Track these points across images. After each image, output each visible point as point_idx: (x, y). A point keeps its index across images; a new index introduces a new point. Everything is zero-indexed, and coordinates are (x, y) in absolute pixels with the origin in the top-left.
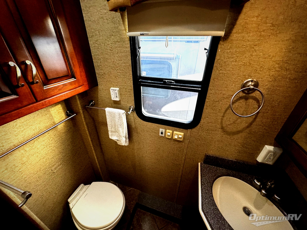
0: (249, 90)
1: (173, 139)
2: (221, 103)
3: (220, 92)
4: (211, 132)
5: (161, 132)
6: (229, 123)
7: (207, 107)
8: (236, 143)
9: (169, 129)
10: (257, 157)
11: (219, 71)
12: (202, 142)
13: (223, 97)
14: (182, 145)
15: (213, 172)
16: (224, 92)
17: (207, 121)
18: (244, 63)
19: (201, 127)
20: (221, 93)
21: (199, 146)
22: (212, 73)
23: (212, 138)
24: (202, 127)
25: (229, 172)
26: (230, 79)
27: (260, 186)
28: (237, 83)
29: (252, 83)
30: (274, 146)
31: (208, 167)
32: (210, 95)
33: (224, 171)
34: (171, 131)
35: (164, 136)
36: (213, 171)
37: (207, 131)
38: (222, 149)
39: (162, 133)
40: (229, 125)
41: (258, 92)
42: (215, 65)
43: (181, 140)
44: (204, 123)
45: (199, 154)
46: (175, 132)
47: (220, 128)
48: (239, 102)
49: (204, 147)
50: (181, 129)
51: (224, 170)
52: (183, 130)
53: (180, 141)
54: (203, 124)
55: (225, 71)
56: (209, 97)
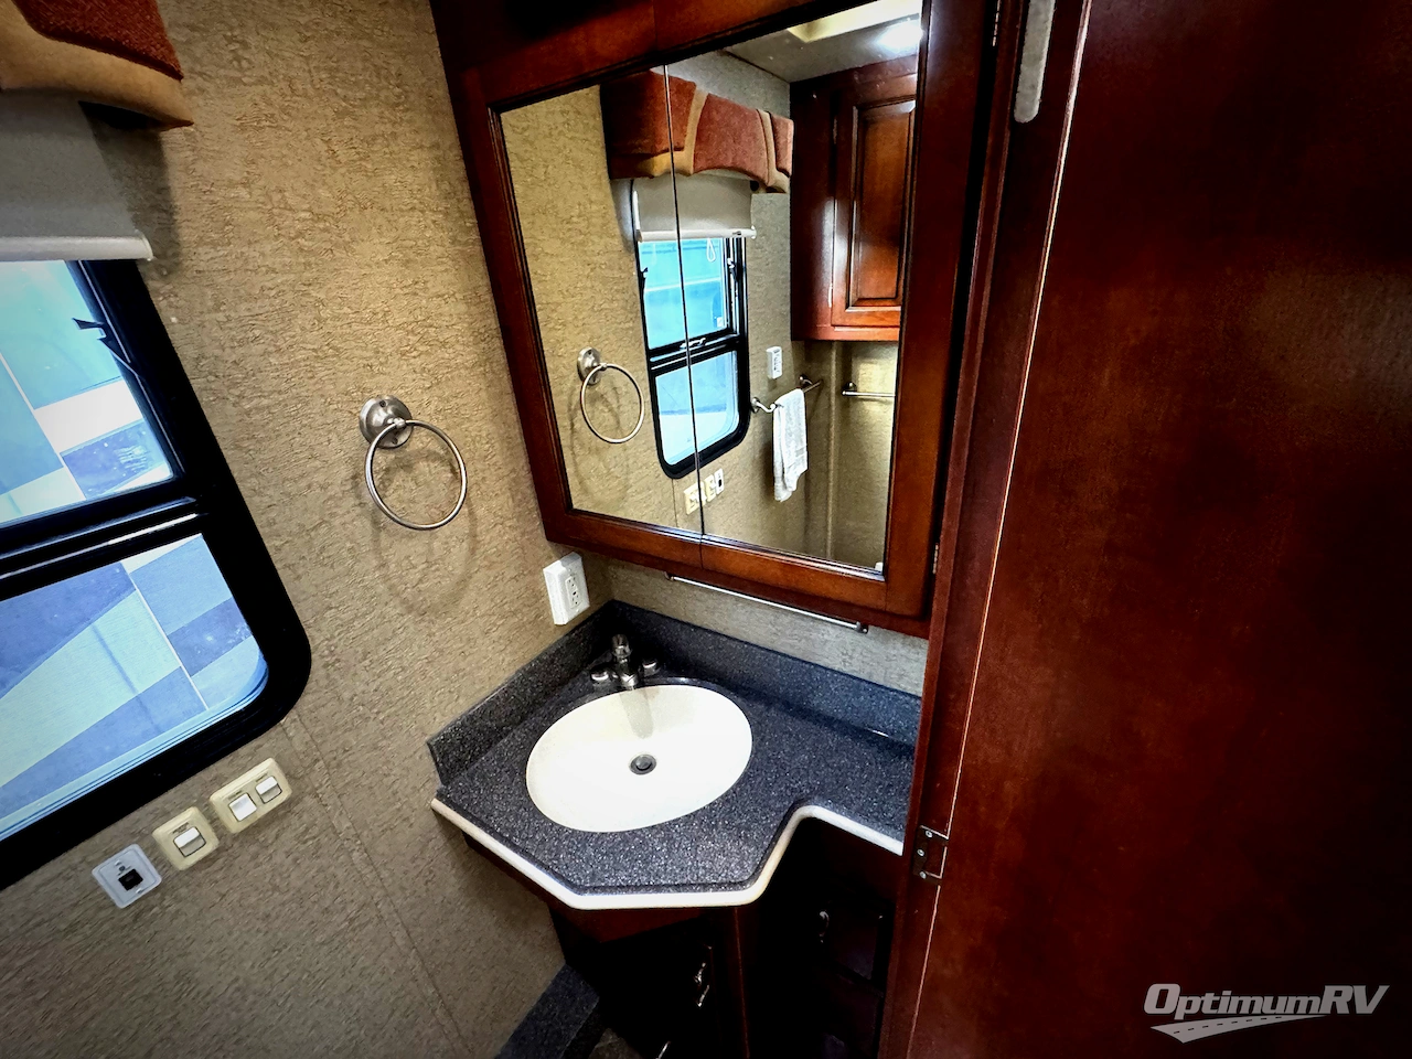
0: (391, 434)
1: (236, 837)
2: (337, 522)
3: (303, 484)
4: (382, 653)
5: (122, 880)
6: (418, 576)
7: (294, 572)
8: (481, 622)
9: (167, 816)
10: (550, 616)
11: (234, 405)
12: (381, 717)
13: (330, 498)
14: (305, 817)
15: (498, 770)
16: (319, 478)
17: (339, 622)
18: (314, 350)
19: (333, 665)
20: (309, 487)
21: (384, 743)
22: (207, 424)
23: (403, 669)
24: (338, 660)
25: (530, 723)
26: (305, 422)
27: (611, 678)
28: (341, 429)
29: (386, 411)
30: (560, 558)
31: (472, 779)
32: (273, 515)
33: (519, 737)
34: (190, 814)
35: (159, 880)
36: (495, 771)
37: (367, 662)
38: (463, 677)
39: (131, 880)
40: (420, 581)
41: (424, 432)
42: (197, 384)
43: (284, 797)
44: (333, 637)
45: (404, 773)
46: (218, 797)
47: (402, 615)
48: (393, 486)
49: (401, 728)
50: (243, 751)
51: (519, 734)
52: (260, 746)
53: (287, 806)
54: (328, 647)
55: (265, 397)
56: (272, 523)
